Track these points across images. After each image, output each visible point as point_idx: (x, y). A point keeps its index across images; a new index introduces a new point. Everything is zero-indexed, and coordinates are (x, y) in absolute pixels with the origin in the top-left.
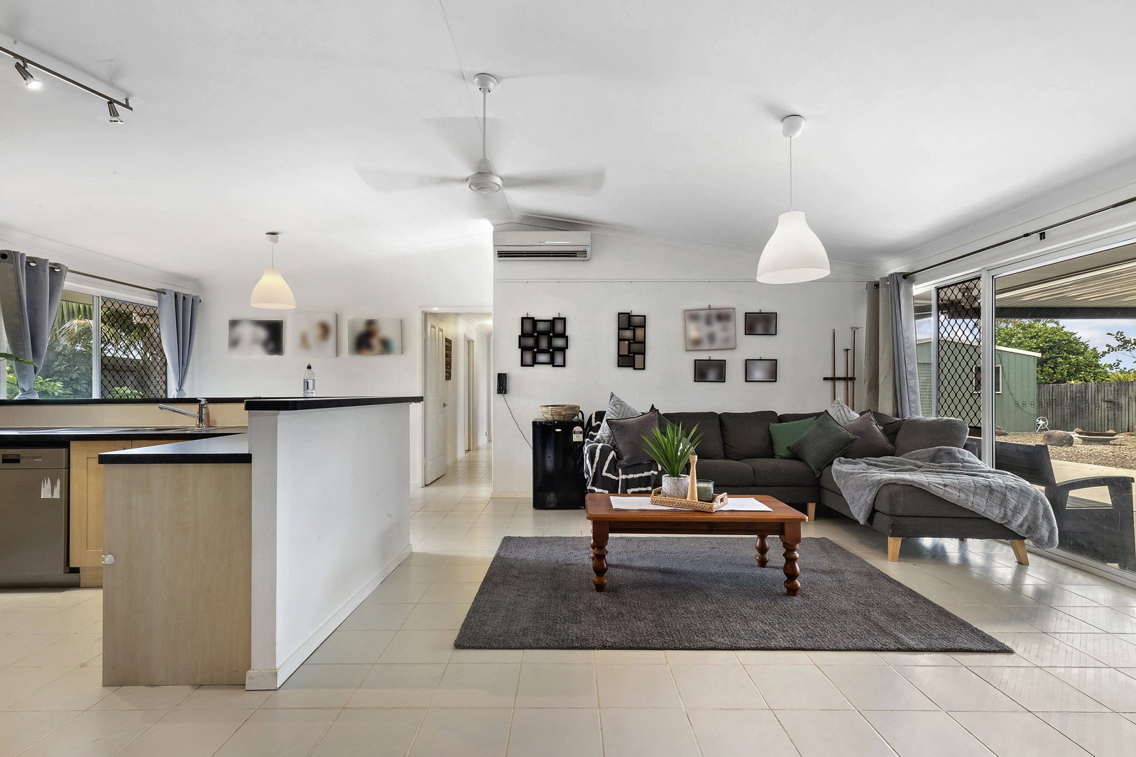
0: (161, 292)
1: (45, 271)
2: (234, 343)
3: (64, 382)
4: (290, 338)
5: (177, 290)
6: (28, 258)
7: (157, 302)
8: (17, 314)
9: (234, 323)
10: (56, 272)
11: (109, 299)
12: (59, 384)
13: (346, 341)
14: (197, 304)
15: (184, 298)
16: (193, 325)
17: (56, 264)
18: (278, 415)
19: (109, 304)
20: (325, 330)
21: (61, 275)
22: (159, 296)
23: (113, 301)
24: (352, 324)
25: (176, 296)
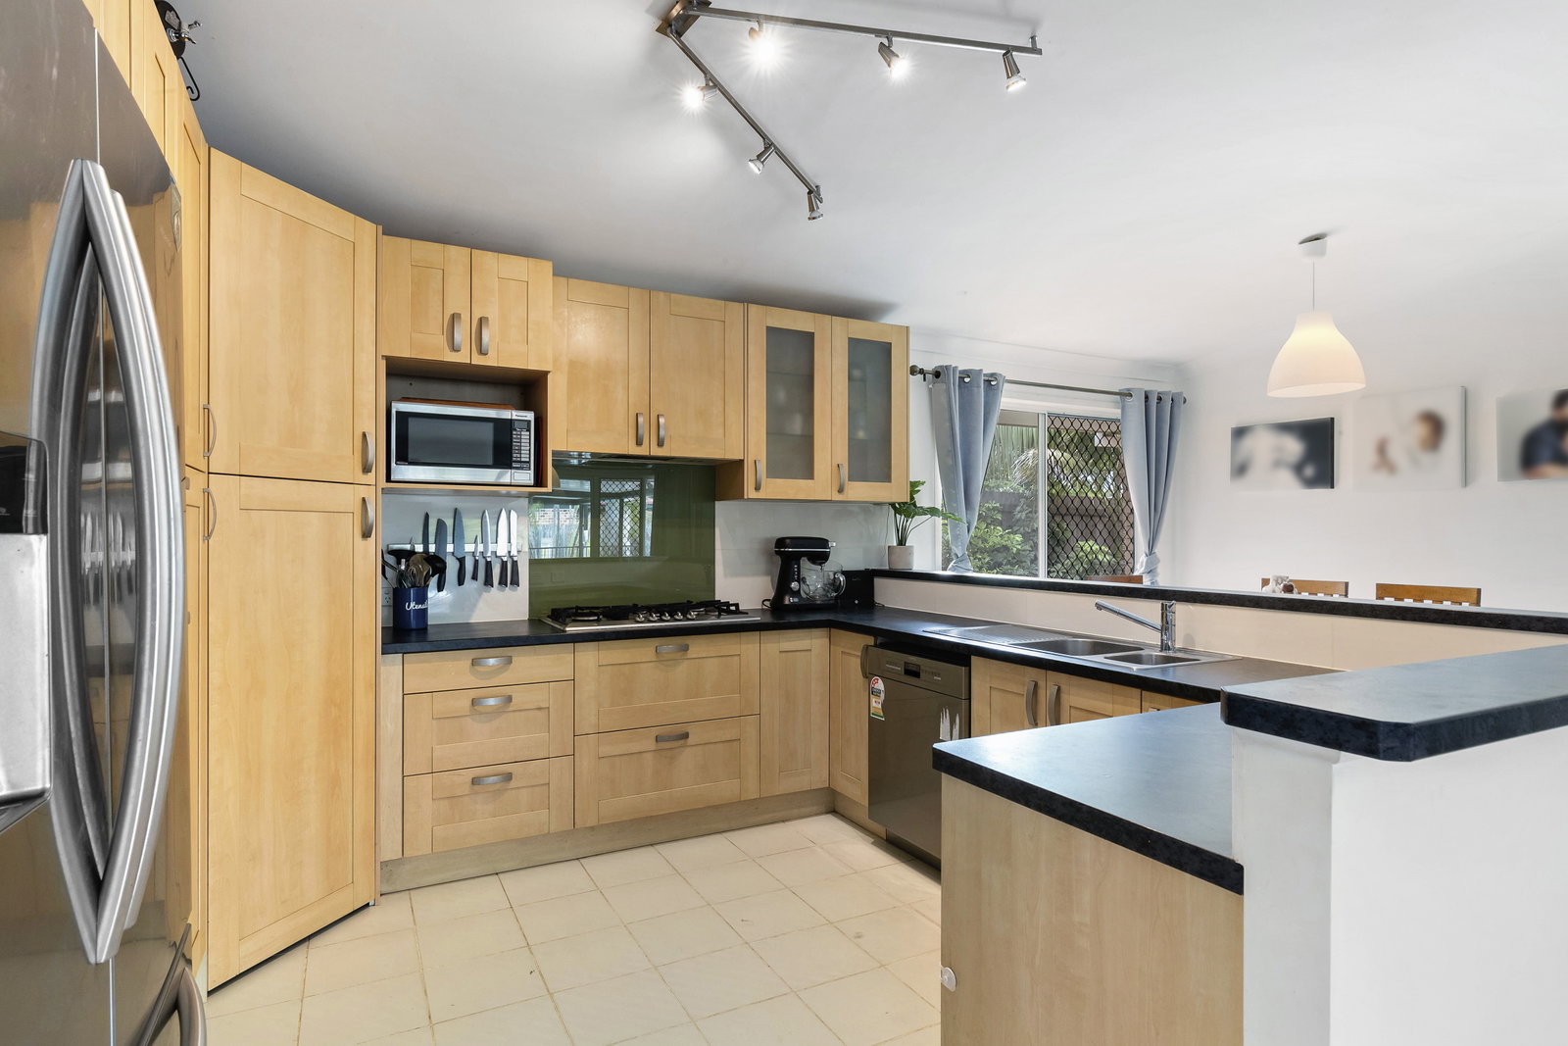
0: (1126, 394)
1: (979, 387)
2: (1240, 469)
3: (1023, 535)
4: (1349, 451)
5: (1148, 387)
6: (961, 372)
7: (1119, 411)
8: (949, 451)
9: (1240, 433)
10: (992, 383)
11: (1058, 416)
12: (1018, 538)
13: (1493, 447)
14: (1179, 407)
15: (1160, 399)
16: (1173, 444)
17: (992, 375)
18: (1337, 761)
19: (1057, 423)
20: (1435, 425)
21: (998, 389)
22: (1123, 402)
23: (1062, 417)
24: (1506, 407)
25: (1147, 397)
